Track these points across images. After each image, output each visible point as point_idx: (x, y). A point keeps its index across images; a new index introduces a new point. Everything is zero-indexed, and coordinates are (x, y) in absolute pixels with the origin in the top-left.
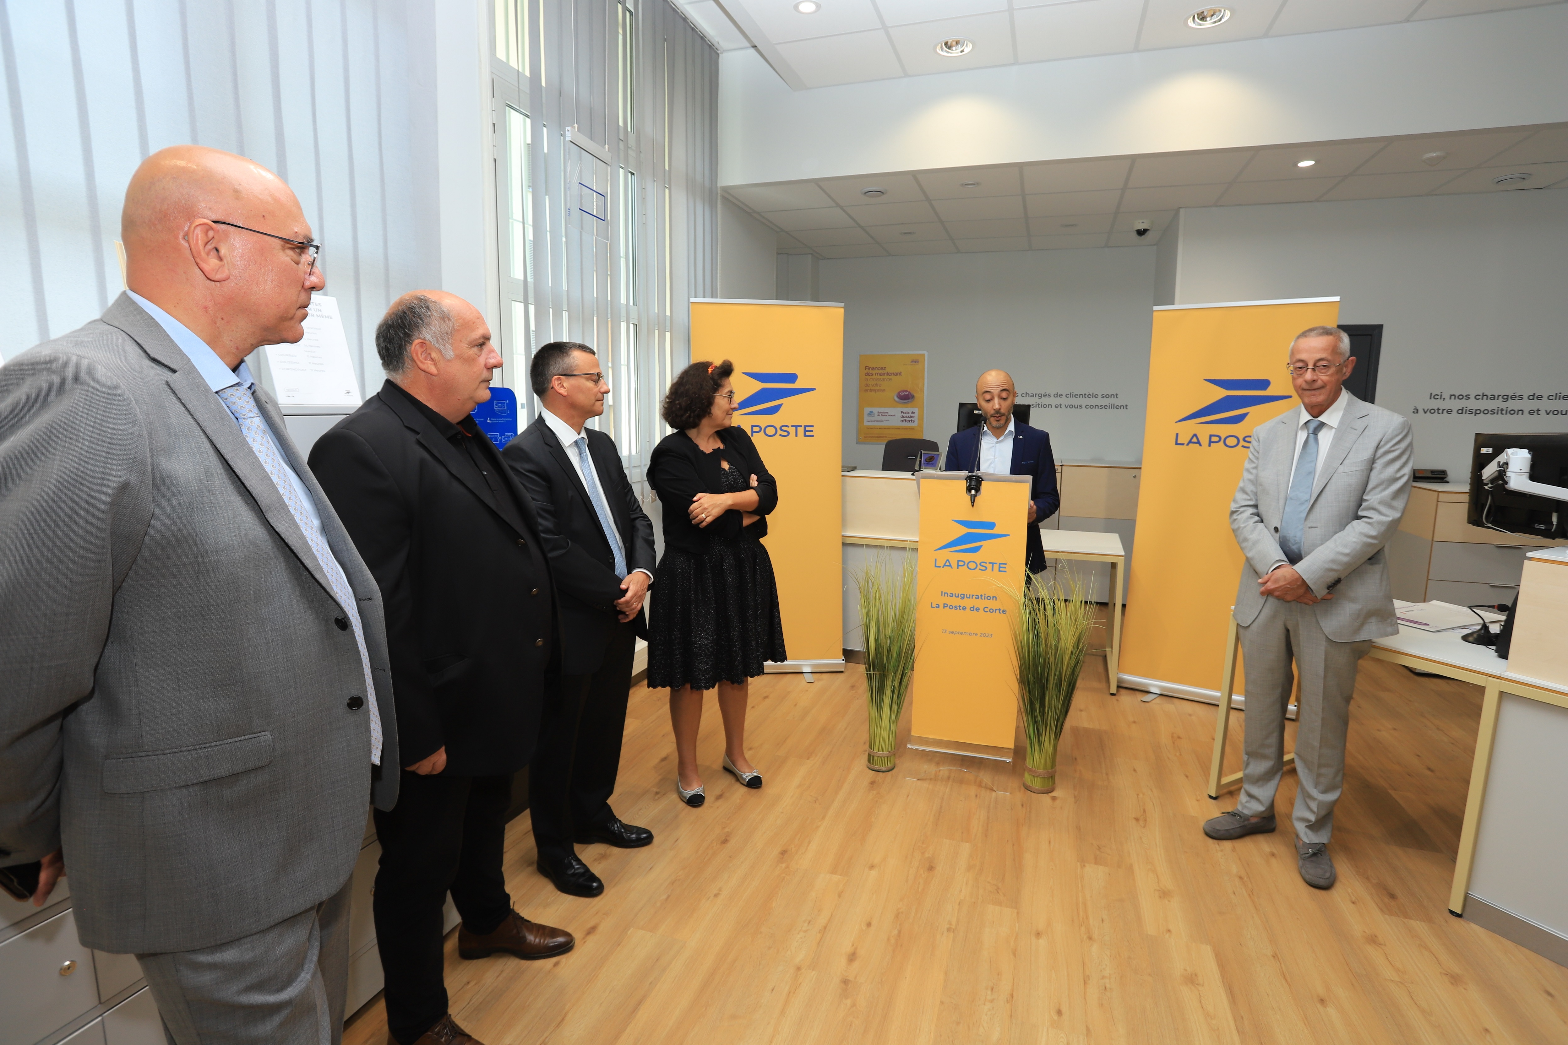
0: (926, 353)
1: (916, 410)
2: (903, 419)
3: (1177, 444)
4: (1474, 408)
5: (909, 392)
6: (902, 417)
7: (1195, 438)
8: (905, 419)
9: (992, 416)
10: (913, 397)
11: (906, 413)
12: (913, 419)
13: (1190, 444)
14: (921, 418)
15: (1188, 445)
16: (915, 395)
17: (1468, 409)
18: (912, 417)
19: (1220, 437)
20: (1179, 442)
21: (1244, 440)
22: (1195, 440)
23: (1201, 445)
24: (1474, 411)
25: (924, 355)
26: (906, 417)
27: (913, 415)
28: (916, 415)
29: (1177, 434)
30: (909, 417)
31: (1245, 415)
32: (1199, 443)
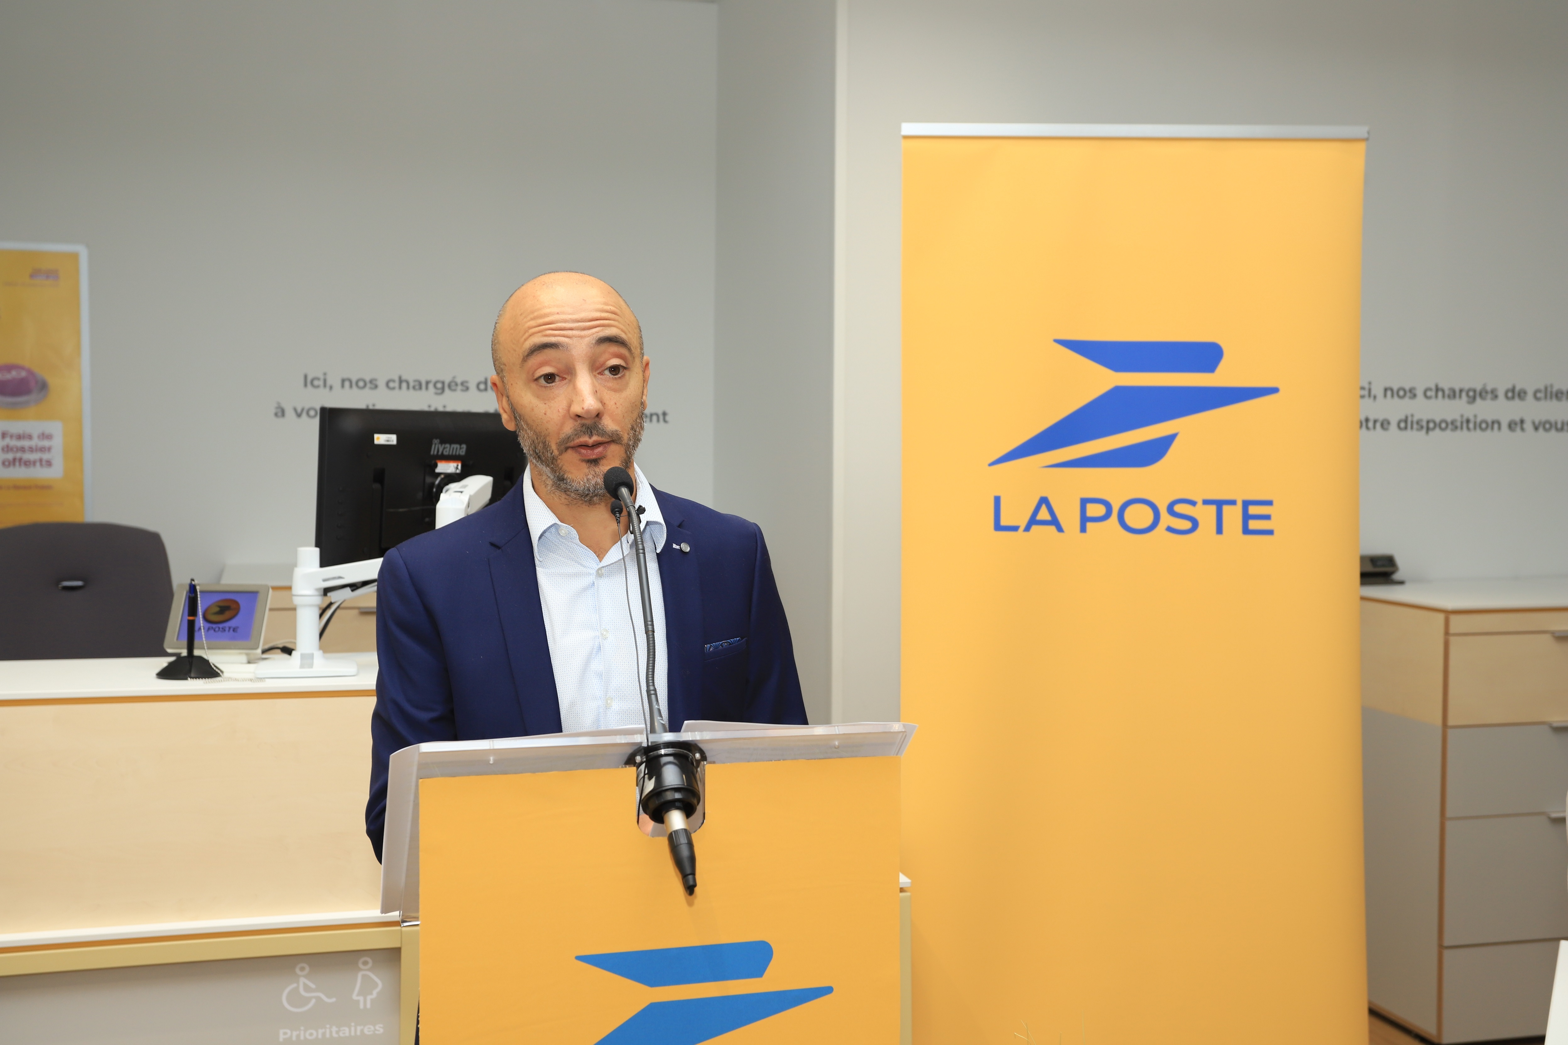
0: (83, 252)
1: (55, 428)
2: (10, 456)
3: (998, 527)
4: (1425, 417)
5: (30, 372)
6: (7, 449)
7: (1044, 508)
8: (18, 455)
9: (566, 446)
10: (43, 386)
11: (19, 437)
12: (46, 456)
13: (1035, 528)
14: (74, 455)
15: (1027, 529)
16: (52, 381)
17: (1415, 419)
18: (42, 450)
19: (1108, 505)
20: (1004, 522)
21: (1171, 510)
22: (1044, 514)
23: (1060, 529)
24: (1424, 424)
25: (75, 257)
26: (23, 450)
27: (46, 443)
28: (57, 443)
29: (997, 500)
30: (31, 450)
31: (1168, 440)
32: (1054, 522)
